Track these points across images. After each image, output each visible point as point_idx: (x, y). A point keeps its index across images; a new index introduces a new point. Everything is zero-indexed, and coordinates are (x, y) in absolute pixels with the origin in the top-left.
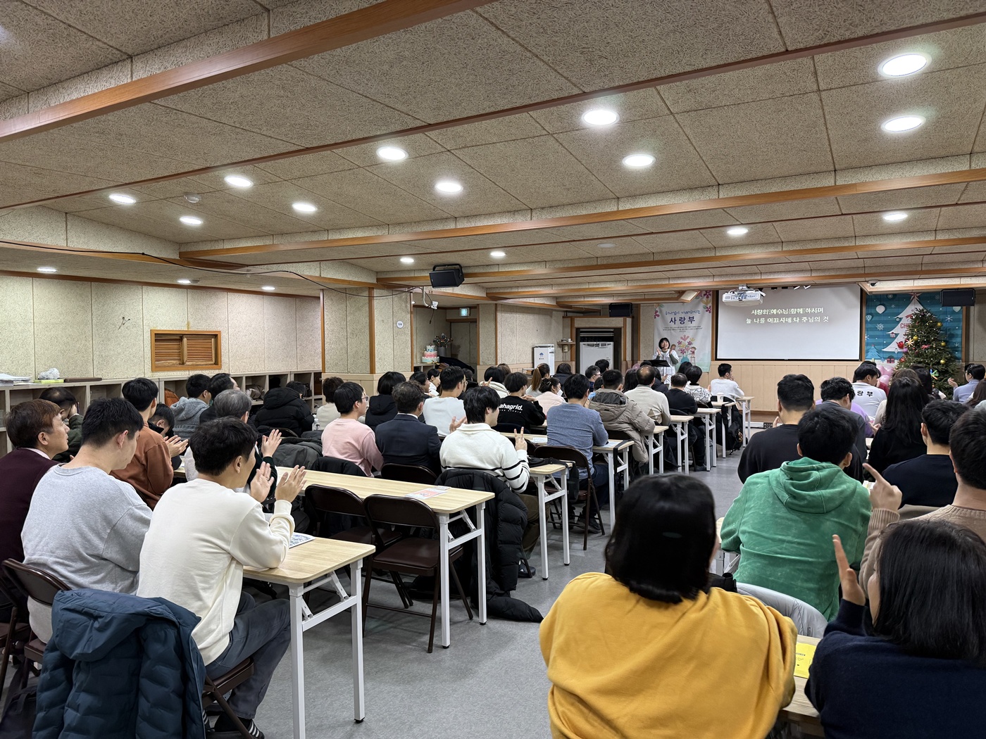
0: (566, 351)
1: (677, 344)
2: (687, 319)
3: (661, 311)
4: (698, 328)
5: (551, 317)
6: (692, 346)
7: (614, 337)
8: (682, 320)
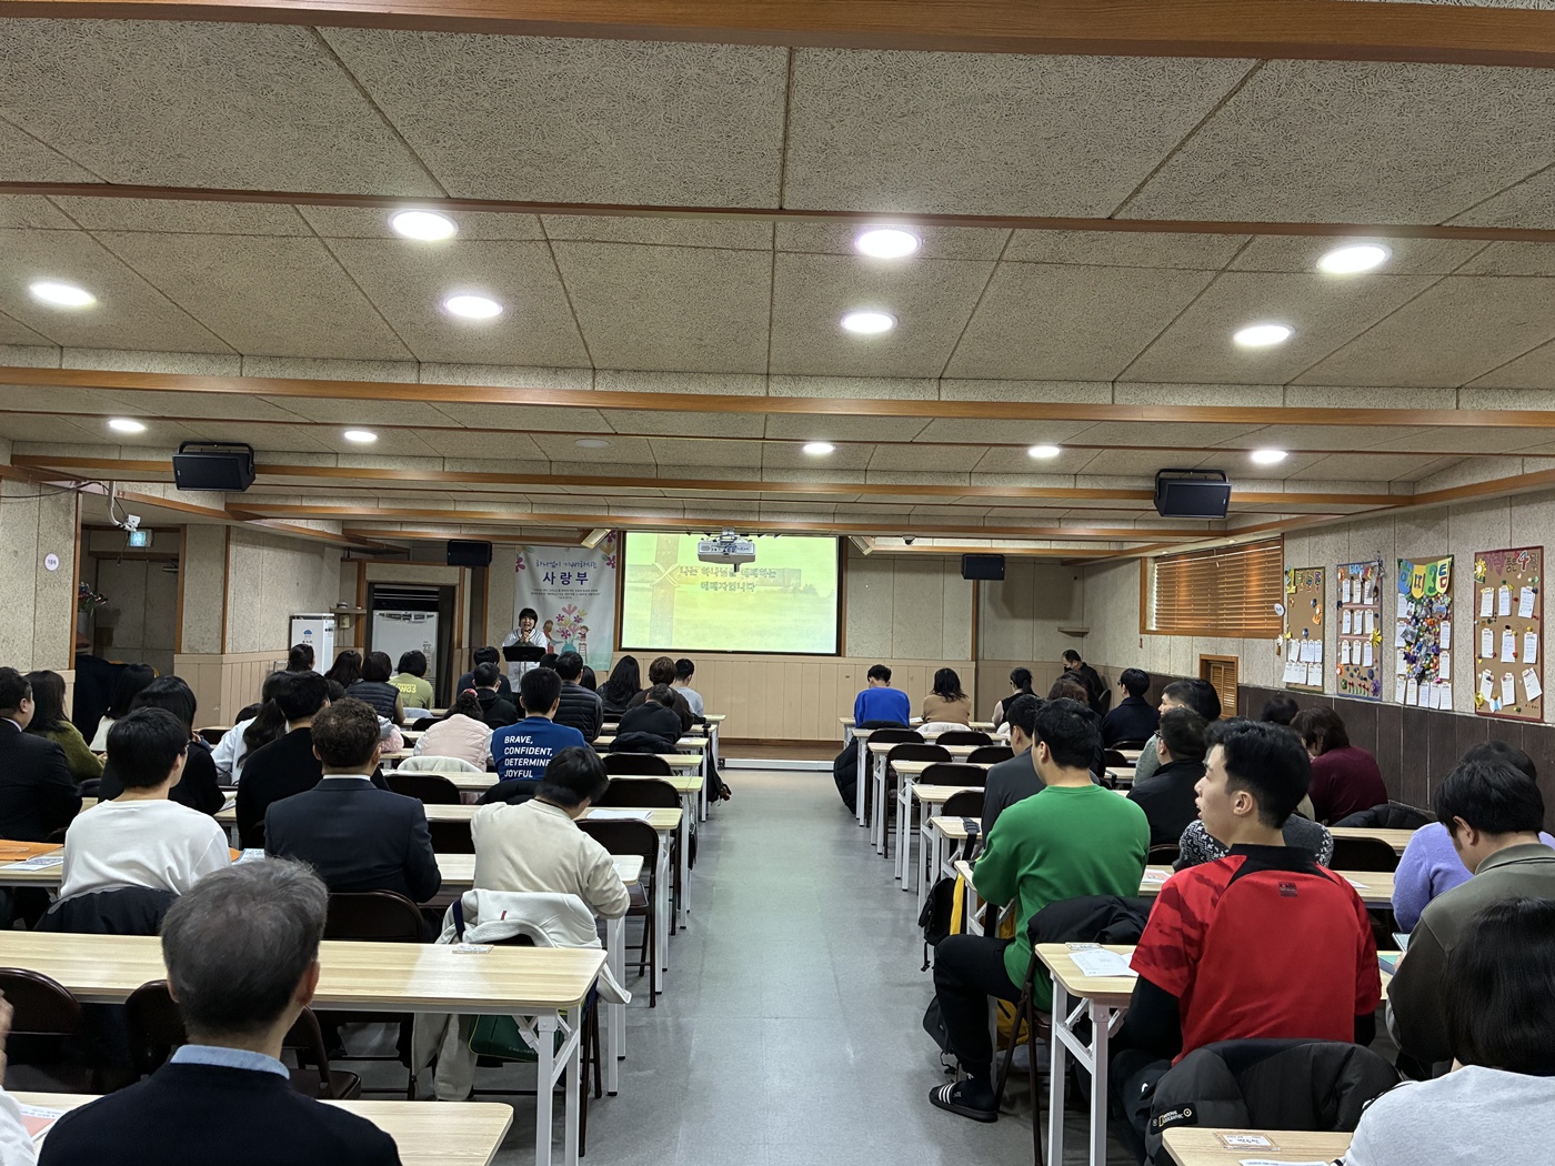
0: (347, 626)
1: (555, 621)
2: (575, 576)
3: (528, 560)
4: (593, 592)
5: (323, 558)
6: (582, 624)
7: (438, 601)
8: (566, 578)
